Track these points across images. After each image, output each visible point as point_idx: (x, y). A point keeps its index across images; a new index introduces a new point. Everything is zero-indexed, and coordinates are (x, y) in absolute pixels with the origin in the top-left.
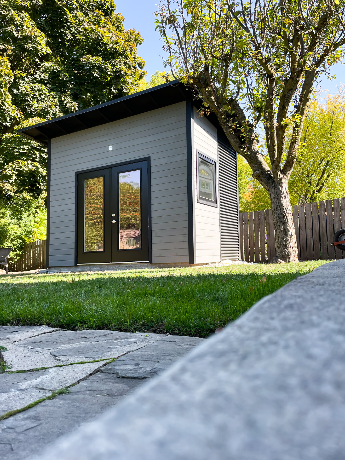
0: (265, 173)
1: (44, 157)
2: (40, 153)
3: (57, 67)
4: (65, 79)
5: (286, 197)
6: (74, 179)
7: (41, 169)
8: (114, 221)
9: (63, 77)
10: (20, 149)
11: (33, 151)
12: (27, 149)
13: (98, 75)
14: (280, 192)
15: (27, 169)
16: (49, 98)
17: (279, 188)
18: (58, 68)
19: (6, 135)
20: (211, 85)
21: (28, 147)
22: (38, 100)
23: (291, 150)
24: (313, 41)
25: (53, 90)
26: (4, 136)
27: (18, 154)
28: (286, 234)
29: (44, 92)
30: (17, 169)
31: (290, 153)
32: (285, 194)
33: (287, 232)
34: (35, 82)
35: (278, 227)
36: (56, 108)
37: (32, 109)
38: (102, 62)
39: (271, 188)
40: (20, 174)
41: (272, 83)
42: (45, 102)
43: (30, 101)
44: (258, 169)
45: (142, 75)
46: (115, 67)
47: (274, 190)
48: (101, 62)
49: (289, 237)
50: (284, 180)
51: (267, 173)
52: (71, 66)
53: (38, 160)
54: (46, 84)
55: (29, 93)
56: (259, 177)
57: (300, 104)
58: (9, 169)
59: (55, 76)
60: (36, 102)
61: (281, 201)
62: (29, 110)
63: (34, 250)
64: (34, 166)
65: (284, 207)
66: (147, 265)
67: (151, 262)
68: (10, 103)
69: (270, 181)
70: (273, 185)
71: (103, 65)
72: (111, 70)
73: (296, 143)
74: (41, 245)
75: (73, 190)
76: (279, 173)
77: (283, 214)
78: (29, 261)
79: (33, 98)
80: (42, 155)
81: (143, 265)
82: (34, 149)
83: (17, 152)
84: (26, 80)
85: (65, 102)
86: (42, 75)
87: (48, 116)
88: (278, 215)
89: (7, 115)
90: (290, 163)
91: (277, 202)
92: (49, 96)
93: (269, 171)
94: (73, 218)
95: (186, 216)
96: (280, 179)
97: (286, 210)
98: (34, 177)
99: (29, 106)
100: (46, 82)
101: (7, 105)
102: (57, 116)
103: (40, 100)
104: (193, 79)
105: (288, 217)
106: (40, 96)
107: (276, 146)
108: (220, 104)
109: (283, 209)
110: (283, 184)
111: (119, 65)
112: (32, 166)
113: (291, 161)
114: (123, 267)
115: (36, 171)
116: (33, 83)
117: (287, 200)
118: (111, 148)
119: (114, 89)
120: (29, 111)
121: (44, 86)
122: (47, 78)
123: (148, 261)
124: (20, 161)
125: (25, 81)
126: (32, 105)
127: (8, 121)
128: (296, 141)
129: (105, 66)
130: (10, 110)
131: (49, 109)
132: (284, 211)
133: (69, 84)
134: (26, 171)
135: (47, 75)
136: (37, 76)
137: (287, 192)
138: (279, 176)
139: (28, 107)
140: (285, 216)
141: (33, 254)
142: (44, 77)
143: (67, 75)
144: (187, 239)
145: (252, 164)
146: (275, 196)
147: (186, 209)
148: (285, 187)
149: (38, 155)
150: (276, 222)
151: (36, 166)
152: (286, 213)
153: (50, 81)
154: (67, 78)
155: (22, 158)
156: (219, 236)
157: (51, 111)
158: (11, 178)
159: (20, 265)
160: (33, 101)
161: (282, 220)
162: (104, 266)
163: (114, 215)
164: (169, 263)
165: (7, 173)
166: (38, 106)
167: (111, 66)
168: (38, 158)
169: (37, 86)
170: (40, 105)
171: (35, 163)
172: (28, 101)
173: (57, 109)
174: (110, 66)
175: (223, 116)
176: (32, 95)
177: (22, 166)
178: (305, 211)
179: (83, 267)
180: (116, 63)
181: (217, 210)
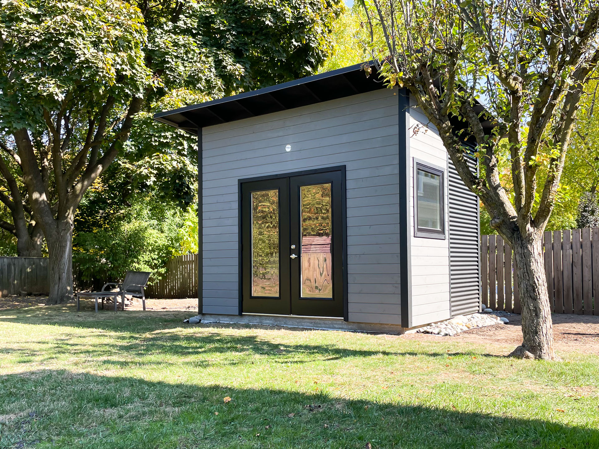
0: (509, 221)
1: (194, 148)
2: (188, 143)
3: (210, 9)
4: (222, 28)
5: (538, 260)
6: (236, 189)
7: (191, 166)
8: (293, 256)
9: (220, 25)
10: (160, 137)
11: (179, 140)
12: (170, 137)
13: (271, 22)
14: (530, 254)
15: (170, 168)
16: (200, 58)
17: (527, 248)
18: (211, 11)
19: (140, 115)
20: (430, 88)
21: (171, 135)
22: (184, 60)
23: (546, 192)
24: (577, 50)
25: (205, 44)
26: (137, 116)
27: (157, 144)
28: (537, 315)
29: (192, 48)
30: (157, 166)
31: (544, 197)
32: (537, 257)
33: (538, 312)
34: (179, 31)
35: (526, 304)
36: (211, 71)
37: (176, 74)
38: (278, 3)
39: (515, 246)
40: (161, 173)
41: (517, 101)
42: (195, 64)
43: (172, 62)
44: (499, 215)
45: (338, 13)
46: (296, 10)
47: (520, 249)
48: (276, 3)
49: (541, 320)
50: (536, 237)
51: (511, 220)
52: (231, 6)
53: (186, 153)
54: (194, 36)
55: (170, 50)
56: (499, 227)
57: (562, 124)
58: (144, 166)
59: (207, 22)
60: (180, 64)
61: (530, 266)
62: (171, 75)
63: (182, 267)
64: (180, 163)
65: (535, 276)
66: (341, 322)
67: (346, 319)
68: (142, 65)
69: (515, 235)
70: (520, 242)
71: (278, 8)
72: (291, 15)
73: (554, 183)
74: (193, 261)
75: (236, 205)
76: (529, 226)
77: (533, 286)
78: (176, 283)
79: (177, 57)
80: (193, 145)
81: (335, 322)
82: (180, 138)
83: (155, 141)
84: (166, 28)
85: (224, 63)
86: (189, 21)
87: (199, 85)
88: (525, 286)
89: (139, 83)
90: (544, 211)
91: (525, 267)
92: (200, 53)
93: (514, 217)
94: (236, 246)
95: (397, 256)
96: (530, 235)
97: (538, 280)
98: (181, 178)
99: (171, 70)
100: (194, 32)
101: (138, 68)
102: (212, 84)
103: (187, 60)
104: (403, 82)
105: (540, 291)
106: (186, 55)
107: (524, 188)
108: (444, 116)
109: (534, 278)
110: (534, 242)
111: (302, 6)
112: (178, 162)
113: (547, 209)
114: (308, 322)
115: (184, 168)
116: (175, 33)
117: (539, 266)
118: (288, 148)
119: (296, 41)
120: (171, 77)
121: (191, 39)
122: (196, 26)
123: (343, 318)
124: (161, 155)
125: (164, 30)
126: (175, 68)
127: (142, 91)
128: (554, 180)
129: (282, 8)
130: (143, 76)
131: (200, 75)
132: (535, 282)
133: (228, 35)
134: (169, 171)
135: (195, 22)
136: (180, 24)
137: (539, 254)
138: (528, 230)
139: (169, 71)
140: (536, 289)
141: (181, 274)
142: (191, 25)
143: (225, 22)
144: (399, 291)
145: (489, 208)
146: (522, 258)
147: (398, 246)
148: (537, 246)
149: (186, 146)
150: (523, 295)
151: (183, 163)
152: (537, 285)
153: (201, 30)
154: (225, 26)
155: (163, 151)
156: (448, 280)
157: (204, 78)
158: (149, 180)
159: (163, 288)
160: (176, 62)
161: (532, 294)
162: (281, 318)
163: (293, 247)
164: (372, 323)
165: (142, 172)
166: (184, 69)
167: (291, 8)
168: (186, 150)
169: (181, 40)
170: (187, 69)
171: (182, 158)
172: (168, 62)
173: (212, 74)
174: (289, 9)
175: (448, 134)
176: (175, 54)
177: (164, 163)
178: (581, 240)
179: (250, 318)
180: (298, 4)
181: (445, 243)
